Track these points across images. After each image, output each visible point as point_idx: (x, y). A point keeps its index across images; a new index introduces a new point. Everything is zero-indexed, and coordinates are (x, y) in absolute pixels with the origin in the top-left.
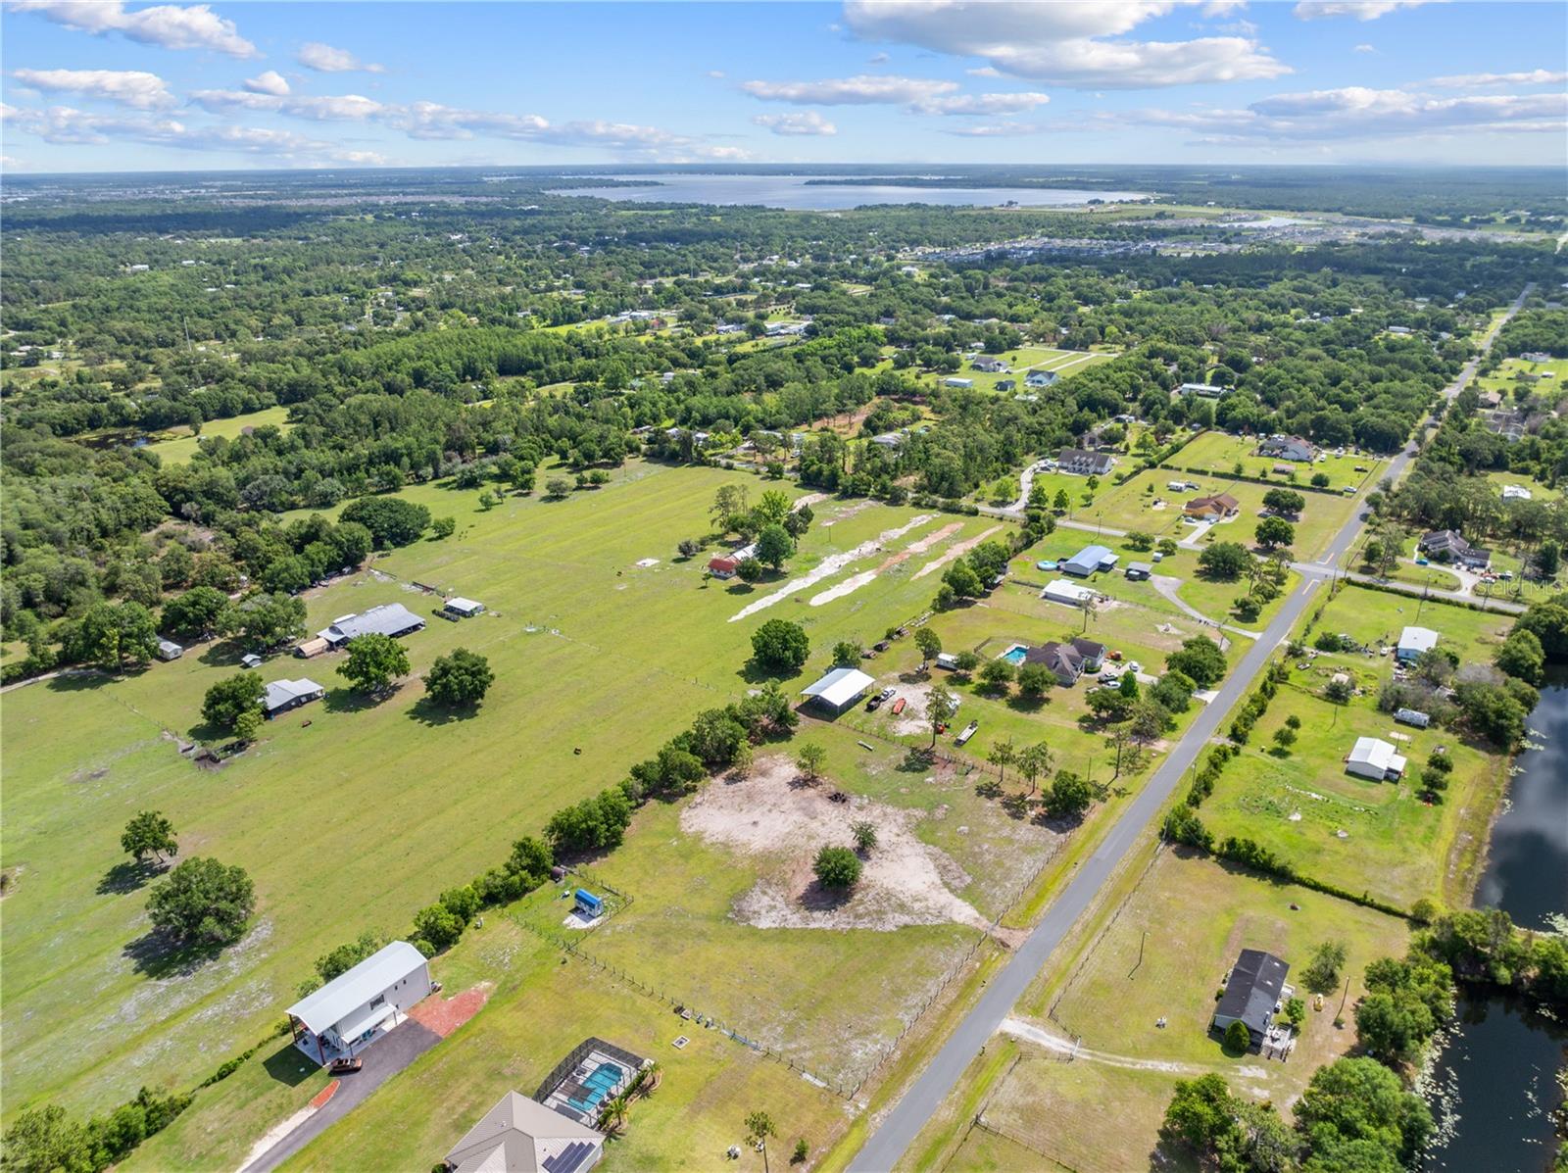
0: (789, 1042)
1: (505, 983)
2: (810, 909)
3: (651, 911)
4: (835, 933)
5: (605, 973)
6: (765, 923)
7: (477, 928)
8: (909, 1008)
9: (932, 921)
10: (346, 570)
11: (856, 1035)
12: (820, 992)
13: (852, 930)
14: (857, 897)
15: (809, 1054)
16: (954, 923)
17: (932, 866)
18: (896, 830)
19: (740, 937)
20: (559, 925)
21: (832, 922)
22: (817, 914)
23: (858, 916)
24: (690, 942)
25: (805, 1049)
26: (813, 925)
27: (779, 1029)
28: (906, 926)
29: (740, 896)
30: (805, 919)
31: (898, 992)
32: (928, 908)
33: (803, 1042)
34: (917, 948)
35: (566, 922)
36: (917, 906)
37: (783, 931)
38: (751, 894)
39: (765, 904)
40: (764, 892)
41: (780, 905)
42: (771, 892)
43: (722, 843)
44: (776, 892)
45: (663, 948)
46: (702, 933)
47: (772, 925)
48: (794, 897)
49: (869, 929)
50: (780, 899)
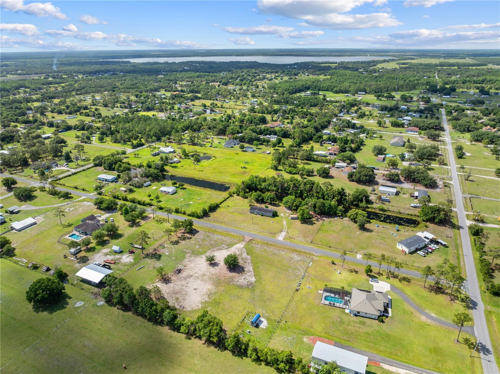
1: (303, 335)
3: (252, 306)
5: (287, 310)
6: (253, 279)
9: (244, 250)
12: (280, 266)
13: (251, 263)
15: (302, 266)
16: (244, 247)
19: (261, 283)
20: (267, 328)
21: (249, 267)
22: (245, 270)
23: (246, 262)
24: (266, 294)
26: (252, 270)
27: (296, 271)
28: (248, 254)
29: (241, 287)
30: (249, 271)
31: (275, 254)
32: (238, 251)
33: (299, 267)
34: (256, 252)
35: (265, 328)
37: (255, 275)
38: (238, 284)
39: (243, 281)
40: (237, 281)
41: (243, 277)
42: (237, 280)
43: (209, 296)
44: (236, 279)
45: (271, 299)
46: (261, 292)
47: (254, 277)
48: (238, 275)
49: (250, 260)
50: (240, 278)
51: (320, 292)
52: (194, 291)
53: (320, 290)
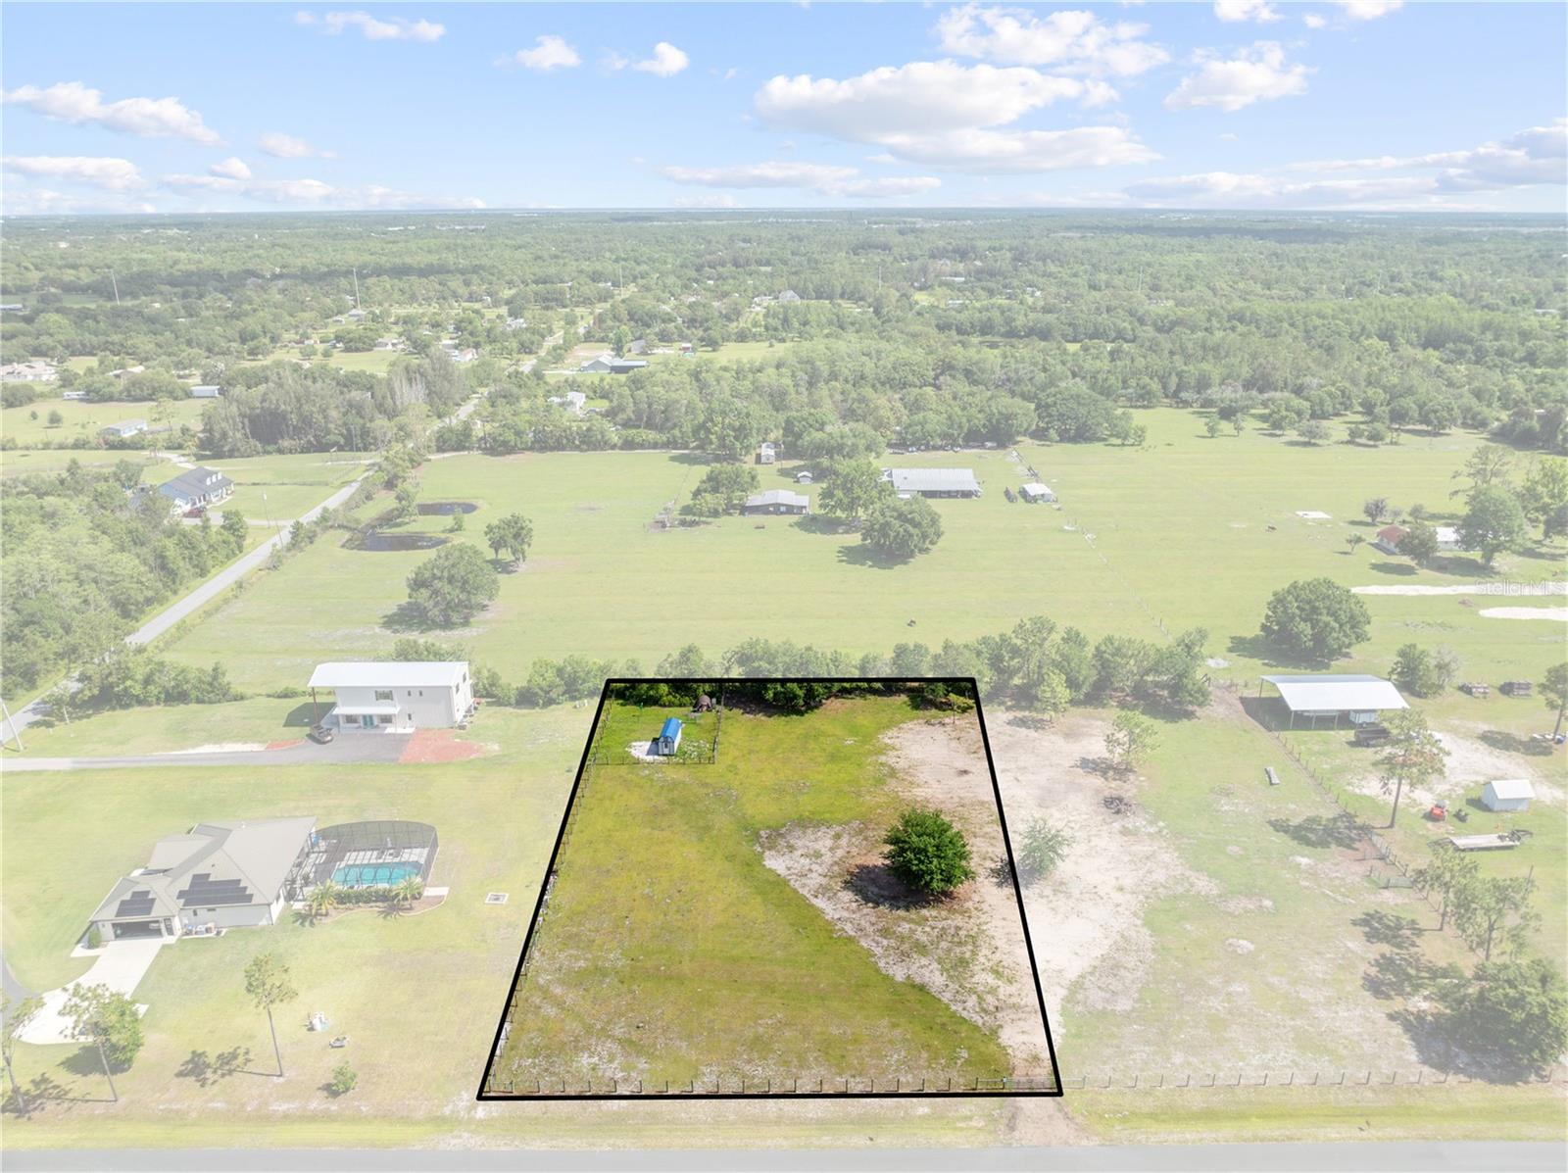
0: (562, 982)
1: (506, 755)
2: (848, 885)
3: (711, 781)
4: (829, 928)
6: (776, 863)
7: (575, 707)
8: (735, 1071)
9: (969, 1009)
10: (989, 444)
11: (626, 1043)
12: (687, 967)
13: (850, 939)
14: (925, 912)
15: (551, 1011)
16: (994, 1032)
17: (1098, 953)
18: (1128, 882)
19: (730, 858)
20: (626, 743)
21: (845, 914)
22: (847, 896)
23: (885, 932)
24: (685, 828)
25: (560, 1004)
26: (820, 903)
27: (582, 963)
28: (922, 988)
29: (805, 823)
30: (823, 891)
31: (759, 1045)
32: (993, 991)
33: (571, 997)
34: (885, 1022)
35: (635, 744)
36: (983, 978)
37: (780, 883)
38: (823, 829)
39: (817, 847)
40: (838, 837)
41: (828, 858)
42: (844, 841)
43: (893, 769)
44: (850, 844)
45: (654, 816)
46: (707, 829)
47: (781, 870)
48: (859, 862)
49: (870, 954)
50: (840, 853)
51: (443, 891)
52: (961, 766)
53: (439, 899)
